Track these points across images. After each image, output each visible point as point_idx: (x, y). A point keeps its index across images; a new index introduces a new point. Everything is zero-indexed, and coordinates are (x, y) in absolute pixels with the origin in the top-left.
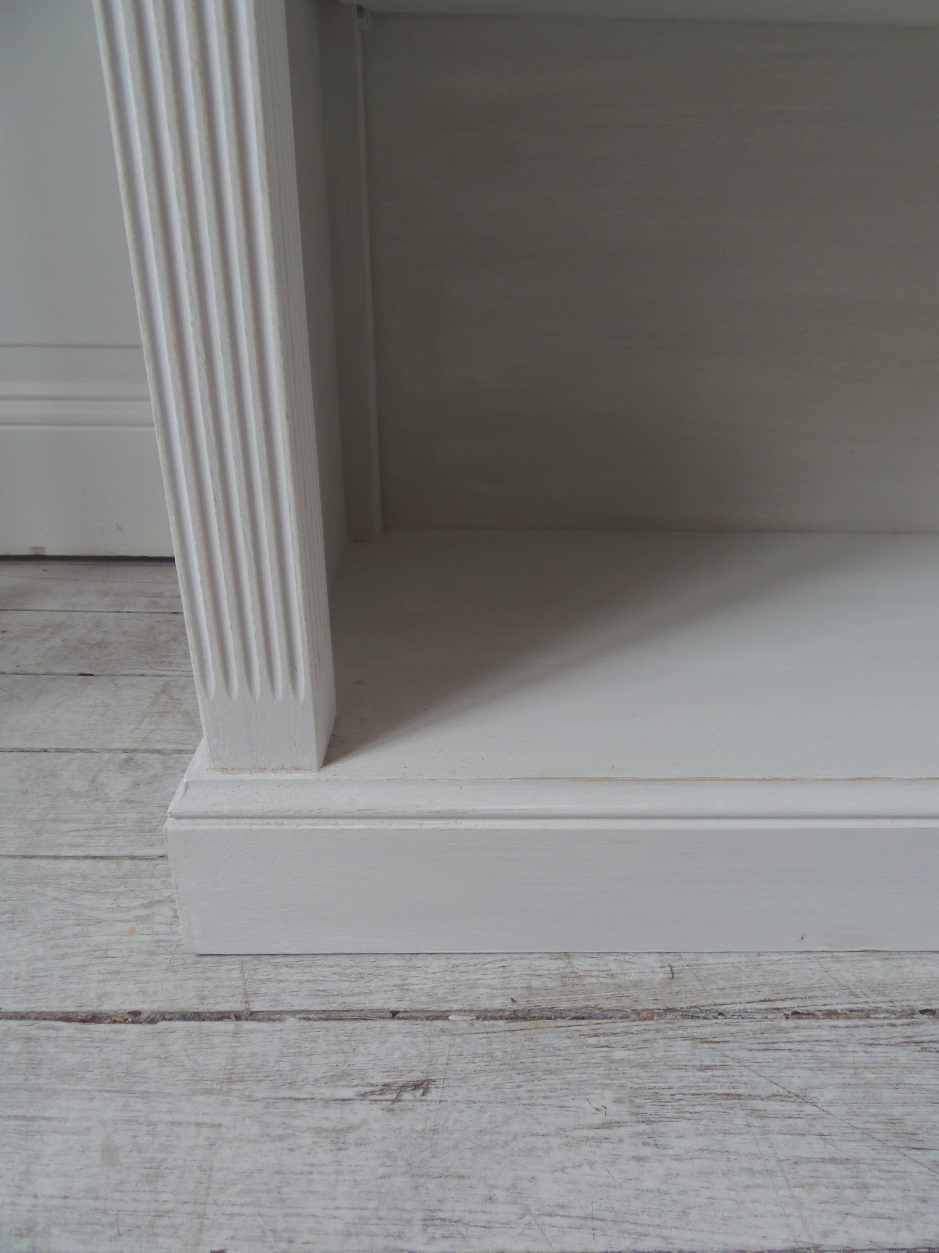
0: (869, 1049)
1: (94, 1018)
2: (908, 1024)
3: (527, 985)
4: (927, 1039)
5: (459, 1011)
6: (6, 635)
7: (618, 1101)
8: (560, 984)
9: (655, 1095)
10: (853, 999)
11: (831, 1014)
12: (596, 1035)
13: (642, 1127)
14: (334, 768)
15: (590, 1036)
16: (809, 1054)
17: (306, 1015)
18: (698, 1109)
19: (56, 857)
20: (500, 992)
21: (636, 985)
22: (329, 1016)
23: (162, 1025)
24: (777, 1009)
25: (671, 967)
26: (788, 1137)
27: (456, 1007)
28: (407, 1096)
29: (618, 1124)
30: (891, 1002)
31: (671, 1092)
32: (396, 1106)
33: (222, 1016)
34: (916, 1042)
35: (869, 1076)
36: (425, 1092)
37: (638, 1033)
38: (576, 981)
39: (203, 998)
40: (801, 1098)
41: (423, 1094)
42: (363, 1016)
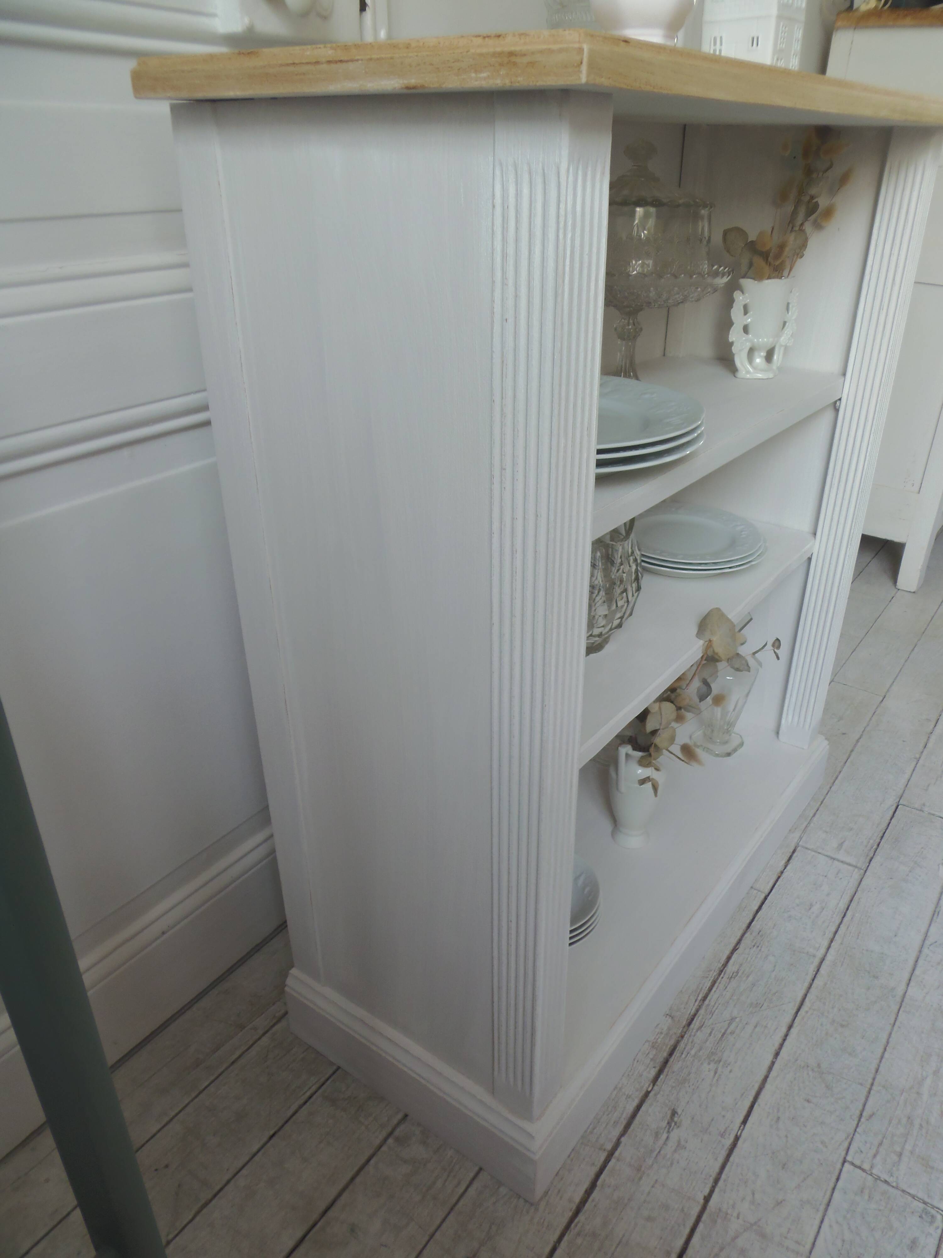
0: (726, 990)
2: (724, 975)
3: (650, 1060)
4: (731, 974)
5: (649, 1086)
7: (709, 1064)
8: (655, 1050)
9: (713, 1053)
10: (708, 979)
12: (682, 1054)
13: (721, 1063)
15: (681, 1056)
16: (720, 1006)
17: (624, 1133)
18: (723, 1046)
19: (462, 1196)
20: (648, 1069)
21: (669, 1029)
22: (628, 1126)
23: (599, 1183)
24: (700, 1000)
25: (667, 1015)
26: (743, 1032)
27: (647, 1087)
28: (676, 1119)
29: (717, 1069)
30: (715, 971)
31: (713, 1048)
32: (678, 1125)
34: (731, 977)
36: (676, 1113)
37: (688, 1041)
38: (657, 1044)
39: (593, 1164)
40: (733, 1019)
41: (678, 1114)
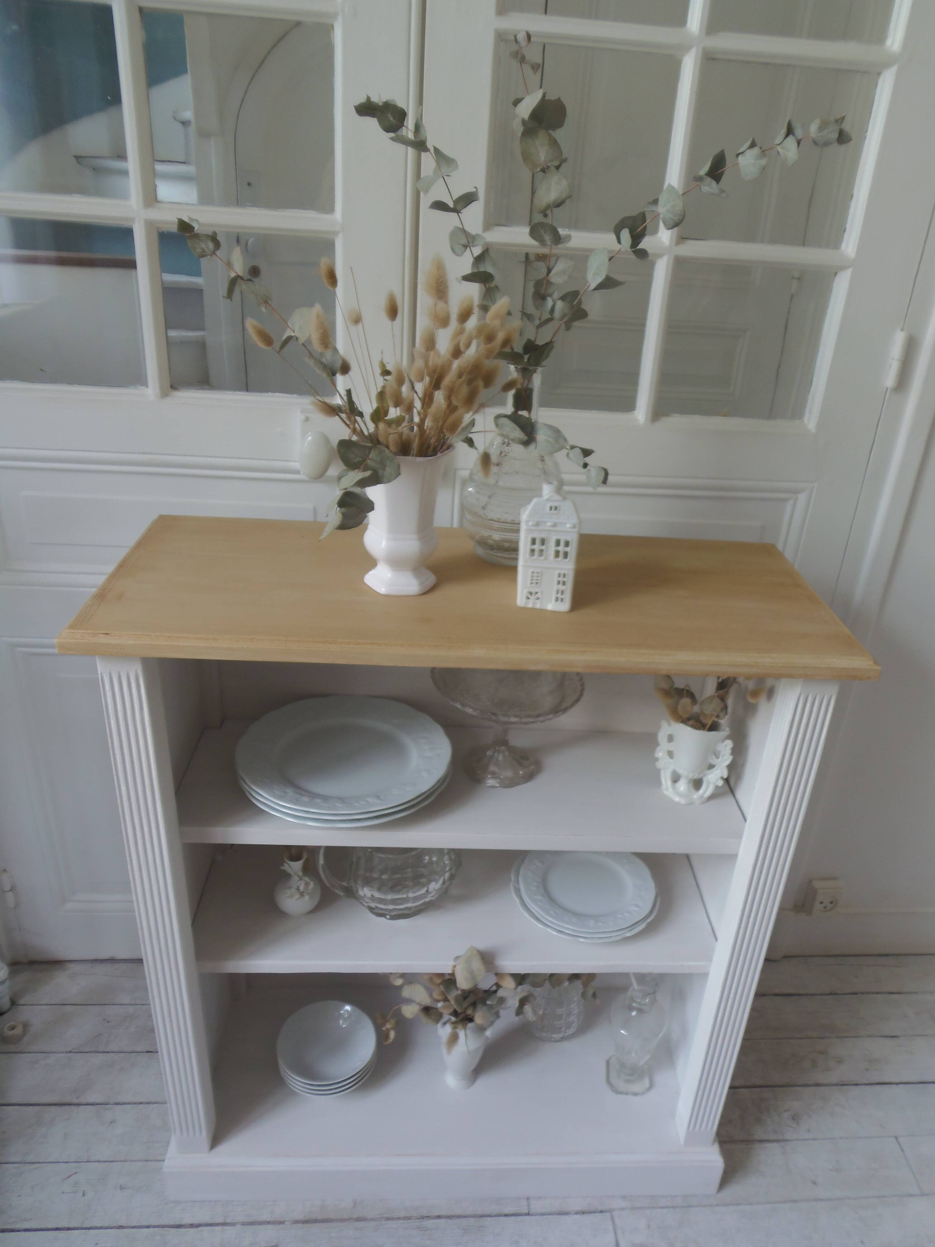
0: (405, 1230)
1: (179, 1226)
4: (423, 1226)
5: (288, 1221)
6: (110, 1024)
8: (319, 1210)
10: (407, 1213)
11: (399, 1219)
12: (327, 1228)
21: (343, 1209)
30: (418, 1213)
35: (401, 1240)
37: (340, 1227)
38: (325, 1208)
42: (261, 1223)
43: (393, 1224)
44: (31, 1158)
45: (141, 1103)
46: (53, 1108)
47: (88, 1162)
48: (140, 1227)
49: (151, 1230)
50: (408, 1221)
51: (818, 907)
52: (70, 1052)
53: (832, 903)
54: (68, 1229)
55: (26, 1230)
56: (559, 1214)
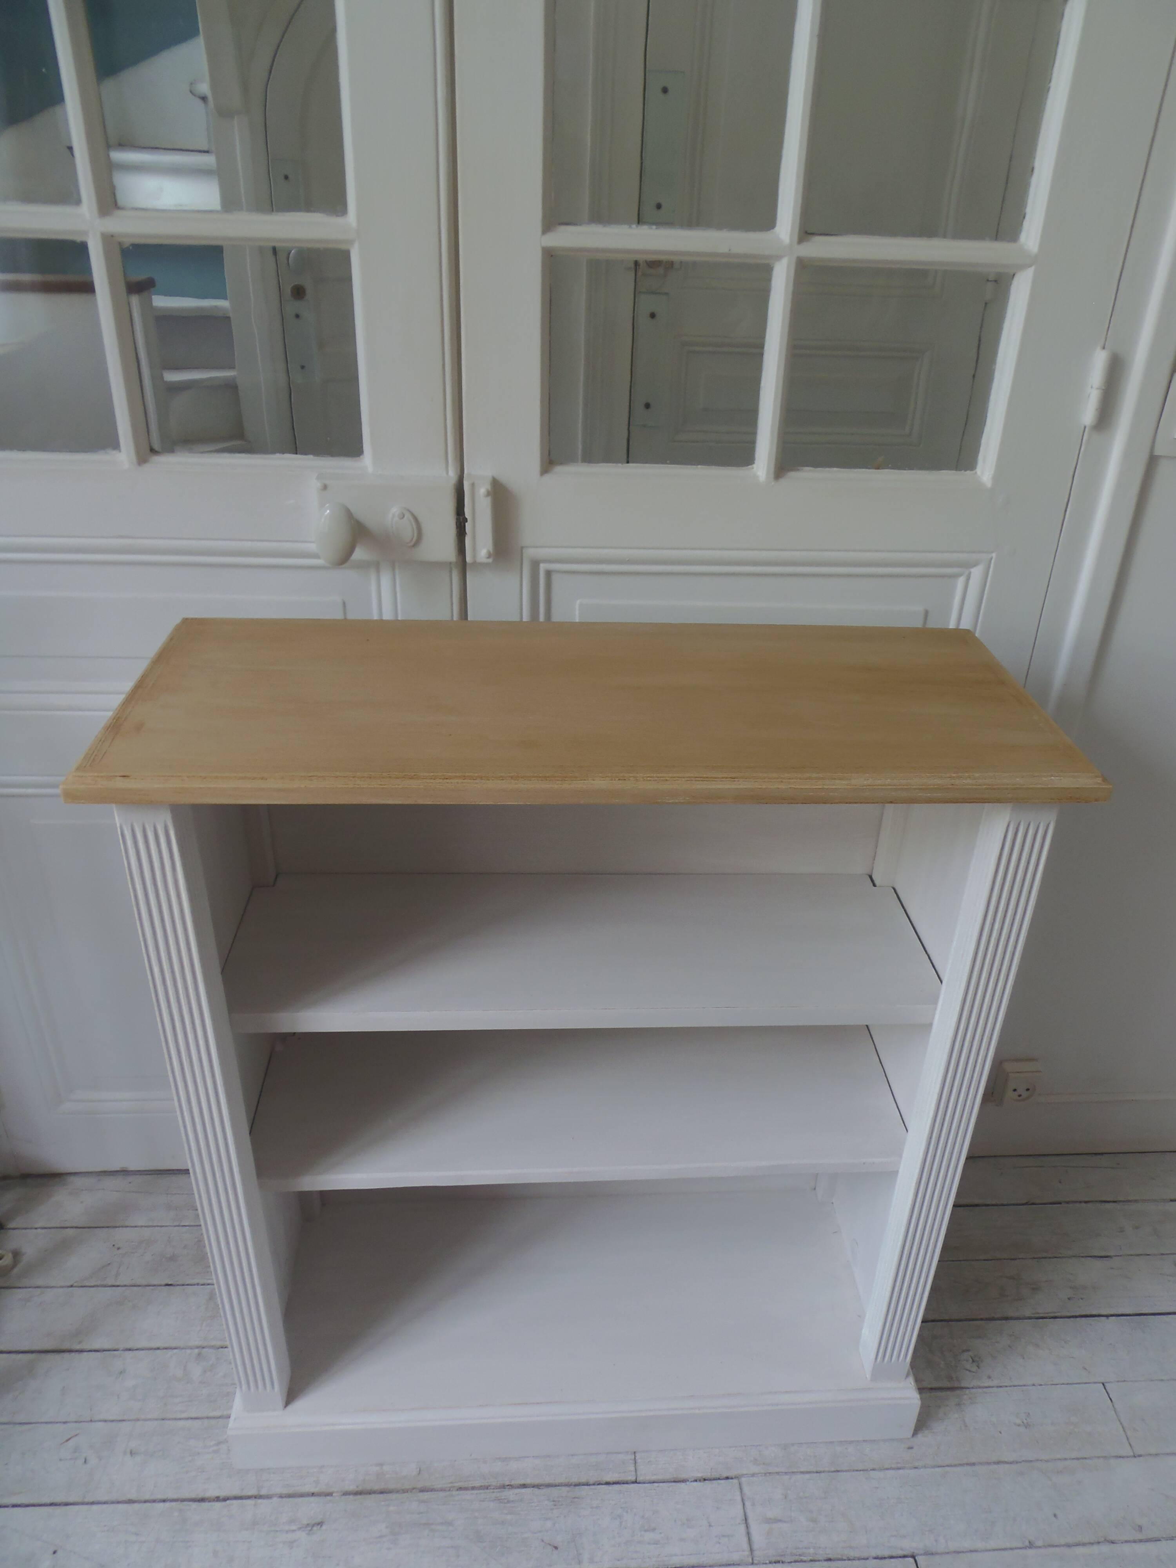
0: (481, 1503)
1: (203, 1500)
2: (499, 1492)
3: (364, 1479)
4: (503, 1498)
5: (337, 1492)
6: (120, 1251)
7: (387, 1527)
8: (376, 1478)
9: (400, 1524)
10: (485, 1481)
11: (473, 1488)
12: (385, 1501)
13: (392, 1537)
14: (290, 1407)
15: (383, 1501)
16: (459, 1506)
17: (281, 1496)
18: (413, 1529)
19: (176, 1419)
20: (354, 1482)
21: (405, 1477)
22: (290, 1496)
23: (228, 1502)
24: (454, 1487)
25: (420, 1468)
26: (440, 1539)
27: (336, 1490)
28: (315, 1528)
29: (385, 1536)
30: (497, 1482)
31: (406, 1523)
32: (311, 1532)
33: (249, 1497)
34: (499, 1500)
35: (476, 1514)
36: (321, 1526)
37: (402, 1499)
38: (383, 1476)
39: (243, 1489)
40: (450, 1524)
42: (302, 1495)
43: (468, 1495)
44: (21, 1418)
45: (158, 1349)
46: (50, 1356)
47: (91, 1421)
48: (154, 1501)
49: (167, 1504)
50: (486, 1491)
51: (1010, 1094)
52: (72, 1286)
53: (1028, 1090)
54: (67, 1504)
55: (15, 1506)
56: (675, 1482)
